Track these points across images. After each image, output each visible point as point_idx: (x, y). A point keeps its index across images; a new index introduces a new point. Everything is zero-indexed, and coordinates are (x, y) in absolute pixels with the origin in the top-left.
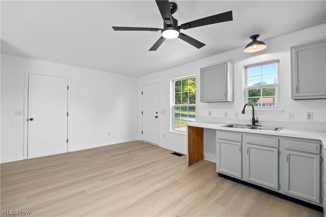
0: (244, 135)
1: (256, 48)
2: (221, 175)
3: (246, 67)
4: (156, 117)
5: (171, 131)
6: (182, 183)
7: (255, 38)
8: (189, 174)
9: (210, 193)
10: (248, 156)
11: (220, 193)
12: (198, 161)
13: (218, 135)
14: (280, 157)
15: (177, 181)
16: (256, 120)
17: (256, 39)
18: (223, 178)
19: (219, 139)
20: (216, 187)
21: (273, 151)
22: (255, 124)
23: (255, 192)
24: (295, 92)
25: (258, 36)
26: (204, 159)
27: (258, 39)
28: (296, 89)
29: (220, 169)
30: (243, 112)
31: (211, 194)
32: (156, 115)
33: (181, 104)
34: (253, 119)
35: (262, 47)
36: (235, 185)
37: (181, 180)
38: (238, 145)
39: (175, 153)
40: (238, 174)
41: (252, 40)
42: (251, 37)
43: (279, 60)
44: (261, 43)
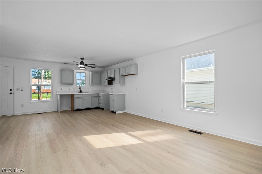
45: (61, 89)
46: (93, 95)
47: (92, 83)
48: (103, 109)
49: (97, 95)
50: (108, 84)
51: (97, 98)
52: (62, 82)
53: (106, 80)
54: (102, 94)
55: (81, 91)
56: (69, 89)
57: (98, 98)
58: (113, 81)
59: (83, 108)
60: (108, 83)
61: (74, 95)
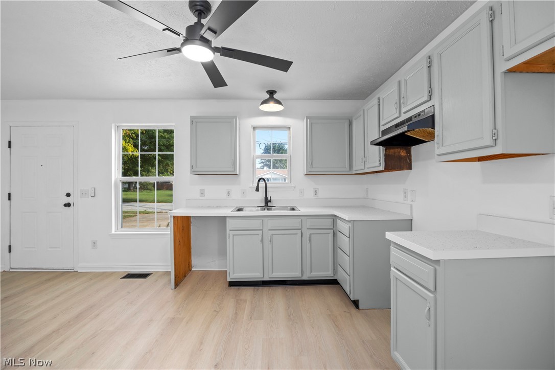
0: (265, 220)
1: (271, 107)
2: (233, 284)
3: (254, 128)
4: (68, 205)
5: (113, 232)
6: (185, 318)
7: (272, 93)
8: (185, 300)
9: (234, 312)
10: (270, 246)
11: (247, 307)
12: (185, 276)
13: (230, 224)
14: (303, 239)
15: (173, 318)
16: (269, 199)
17: (273, 95)
18: (236, 288)
19: (230, 230)
20: (237, 302)
21: (297, 234)
22: (267, 204)
23: (279, 290)
24: (309, 166)
25: (275, 92)
26: (192, 269)
27: (275, 96)
28: (310, 163)
29: (234, 276)
30: (257, 190)
31: (236, 313)
32: (67, 200)
33: (139, 177)
34: (266, 198)
35: (278, 108)
36: (256, 290)
37: (180, 314)
38: (258, 235)
39: (129, 274)
40: (259, 274)
41: (268, 96)
42: (267, 92)
43: (290, 128)
44: (278, 102)
45: (202, 193)
46: (308, 223)
47: (312, 164)
49: (328, 223)
50: (382, 168)
51: (330, 236)
52: (192, 167)
53: (374, 143)
54: (350, 225)
55: (270, 201)
56: (229, 193)
57: (335, 235)
58: (414, 149)
59: (266, 279)
60: (386, 160)
61: (227, 219)
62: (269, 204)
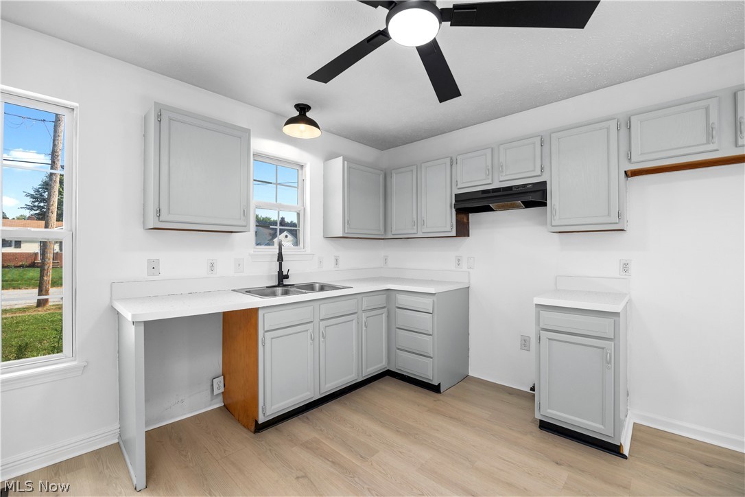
1: (301, 130)
7: (303, 109)
10: (323, 344)
17: (305, 113)
18: (271, 430)
19: (266, 332)
21: (352, 320)
22: (282, 281)
23: (334, 406)
24: (347, 226)
25: (309, 107)
28: (348, 221)
29: (272, 409)
34: (280, 272)
36: (305, 420)
38: (307, 330)
40: (308, 393)
42: (296, 106)
43: (302, 166)
44: (312, 123)
45: (153, 267)
47: (350, 224)
48: (436, 389)
49: (383, 298)
50: (454, 234)
51: (384, 317)
52: (159, 212)
54: (435, 298)
55: (287, 277)
56: (212, 267)
57: (388, 314)
59: (318, 397)
60: (457, 226)
61: (261, 313)
62: (286, 282)
